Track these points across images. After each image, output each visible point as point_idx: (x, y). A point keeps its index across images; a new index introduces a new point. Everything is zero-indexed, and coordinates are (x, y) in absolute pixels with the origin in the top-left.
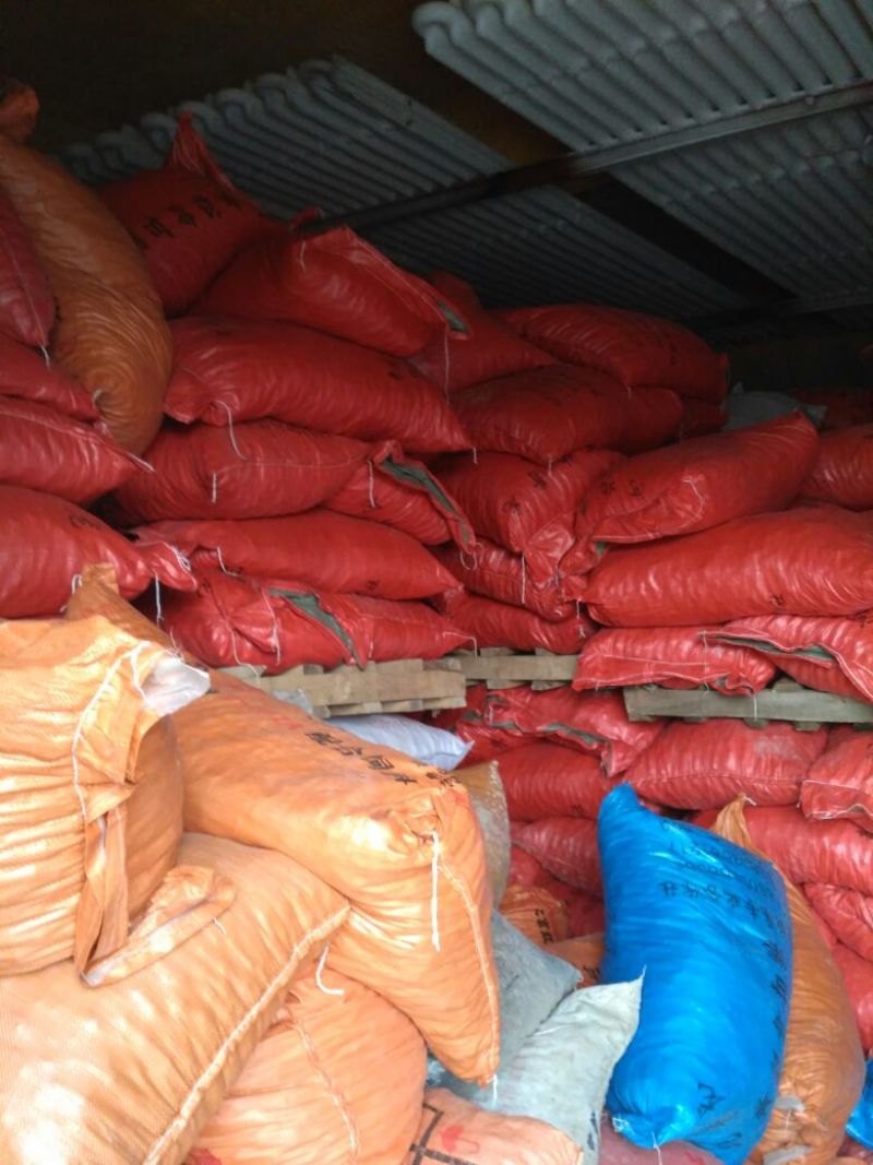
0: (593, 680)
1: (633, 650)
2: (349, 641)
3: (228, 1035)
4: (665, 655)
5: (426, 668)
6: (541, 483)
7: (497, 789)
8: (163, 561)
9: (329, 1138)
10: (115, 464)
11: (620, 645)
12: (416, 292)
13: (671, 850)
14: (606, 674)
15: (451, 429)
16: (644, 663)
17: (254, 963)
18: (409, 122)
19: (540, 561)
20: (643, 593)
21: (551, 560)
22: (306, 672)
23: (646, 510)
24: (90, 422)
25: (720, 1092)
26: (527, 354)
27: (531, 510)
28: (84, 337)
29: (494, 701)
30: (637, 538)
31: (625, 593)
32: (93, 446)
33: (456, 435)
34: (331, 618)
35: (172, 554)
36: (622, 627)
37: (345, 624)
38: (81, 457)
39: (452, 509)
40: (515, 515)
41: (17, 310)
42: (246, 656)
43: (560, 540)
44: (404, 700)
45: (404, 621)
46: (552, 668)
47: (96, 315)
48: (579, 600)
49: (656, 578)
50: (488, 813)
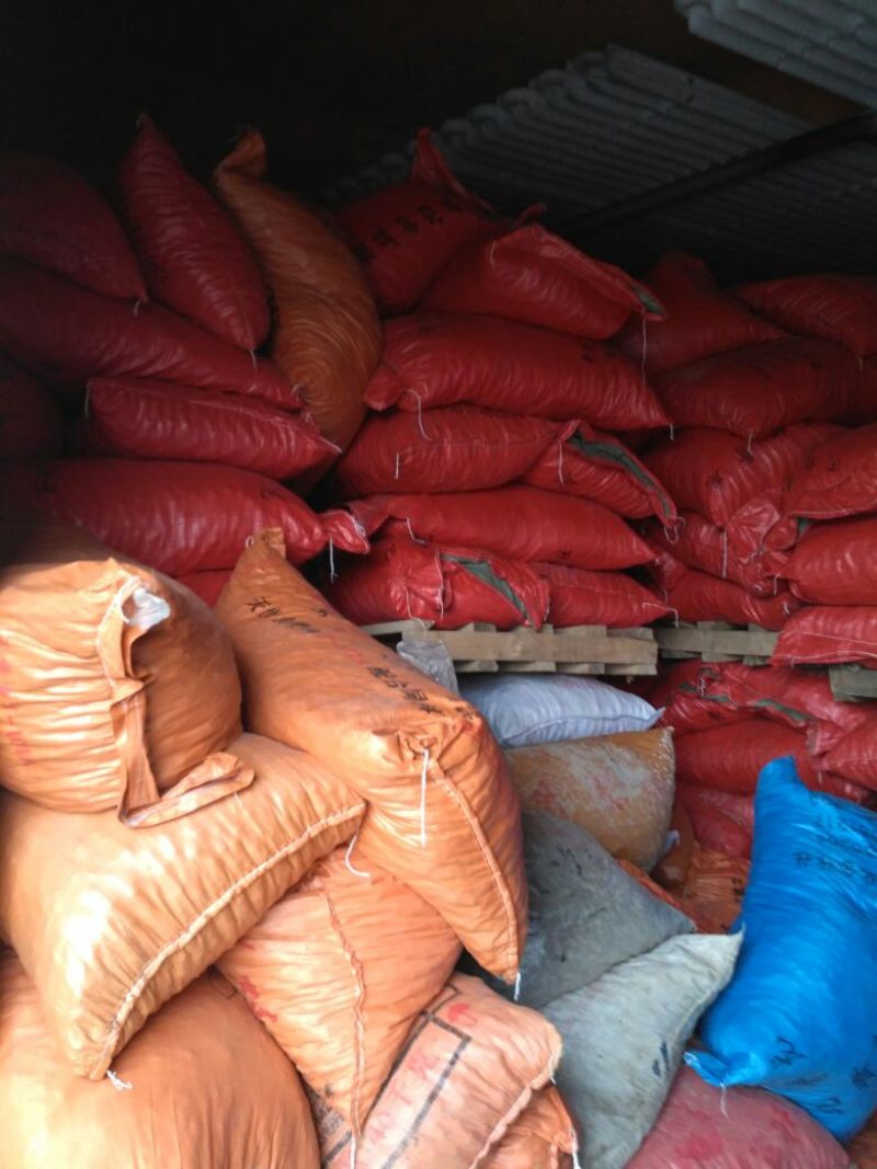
0: (789, 656)
1: (832, 627)
2: (522, 604)
3: (236, 881)
4: (864, 633)
5: (609, 635)
6: (748, 459)
7: (665, 751)
8: (342, 529)
9: (337, 985)
10: (309, 446)
11: (820, 623)
12: (608, 278)
13: (817, 824)
14: (802, 651)
15: (647, 407)
16: (840, 642)
17: (264, 832)
18: (690, 99)
19: (743, 537)
20: (839, 570)
21: (756, 536)
22: (477, 629)
23: (840, 486)
24: (294, 412)
25: (800, 1049)
26: (751, 329)
27: (735, 486)
28: (294, 341)
29: (707, 674)
30: (832, 514)
31: (821, 569)
32: (292, 434)
33: (652, 413)
34: (503, 583)
35: (351, 522)
36: (822, 605)
37: (518, 590)
38: (280, 442)
39: (651, 483)
40: (717, 491)
41: (233, 322)
42: (420, 611)
43: (765, 516)
44: (583, 663)
45: (598, 591)
46: (761, 643)
47: (305, 321)
48: (778, 575)
49: (853, 555)
50: (649, 773)
